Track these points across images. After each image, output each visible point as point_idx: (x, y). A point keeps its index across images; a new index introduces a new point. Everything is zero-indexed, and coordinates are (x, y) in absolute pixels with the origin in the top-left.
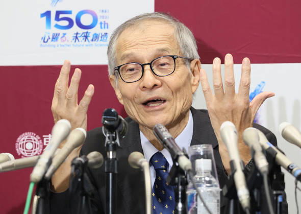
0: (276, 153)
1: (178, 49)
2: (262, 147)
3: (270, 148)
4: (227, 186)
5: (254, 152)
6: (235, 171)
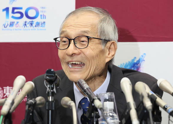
0: (156, 98)
2: (148, 94)
3: (152, 95)
4: (125, 119)
5: (143, 97)
6: (130, 109)
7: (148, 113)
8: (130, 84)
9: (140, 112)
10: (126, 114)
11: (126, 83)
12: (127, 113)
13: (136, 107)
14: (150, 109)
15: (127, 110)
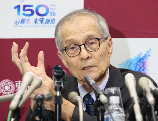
1: (99, 32)
2: (151, 89)
3: (155, 90)
5: (146, 92)
6: (134, 104)
7: (150, 107)
8: (134, 80)
9: (143, 107)
11: (130, 79)
12: (131, 107)
14: (152, 104)
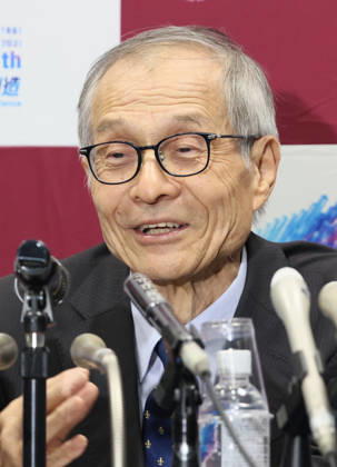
8: (303, 291)
10: (290, 390)
11: (288, 287)
13: (321, 369)
15: (294, 380)
